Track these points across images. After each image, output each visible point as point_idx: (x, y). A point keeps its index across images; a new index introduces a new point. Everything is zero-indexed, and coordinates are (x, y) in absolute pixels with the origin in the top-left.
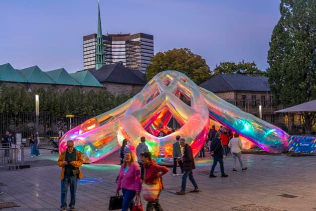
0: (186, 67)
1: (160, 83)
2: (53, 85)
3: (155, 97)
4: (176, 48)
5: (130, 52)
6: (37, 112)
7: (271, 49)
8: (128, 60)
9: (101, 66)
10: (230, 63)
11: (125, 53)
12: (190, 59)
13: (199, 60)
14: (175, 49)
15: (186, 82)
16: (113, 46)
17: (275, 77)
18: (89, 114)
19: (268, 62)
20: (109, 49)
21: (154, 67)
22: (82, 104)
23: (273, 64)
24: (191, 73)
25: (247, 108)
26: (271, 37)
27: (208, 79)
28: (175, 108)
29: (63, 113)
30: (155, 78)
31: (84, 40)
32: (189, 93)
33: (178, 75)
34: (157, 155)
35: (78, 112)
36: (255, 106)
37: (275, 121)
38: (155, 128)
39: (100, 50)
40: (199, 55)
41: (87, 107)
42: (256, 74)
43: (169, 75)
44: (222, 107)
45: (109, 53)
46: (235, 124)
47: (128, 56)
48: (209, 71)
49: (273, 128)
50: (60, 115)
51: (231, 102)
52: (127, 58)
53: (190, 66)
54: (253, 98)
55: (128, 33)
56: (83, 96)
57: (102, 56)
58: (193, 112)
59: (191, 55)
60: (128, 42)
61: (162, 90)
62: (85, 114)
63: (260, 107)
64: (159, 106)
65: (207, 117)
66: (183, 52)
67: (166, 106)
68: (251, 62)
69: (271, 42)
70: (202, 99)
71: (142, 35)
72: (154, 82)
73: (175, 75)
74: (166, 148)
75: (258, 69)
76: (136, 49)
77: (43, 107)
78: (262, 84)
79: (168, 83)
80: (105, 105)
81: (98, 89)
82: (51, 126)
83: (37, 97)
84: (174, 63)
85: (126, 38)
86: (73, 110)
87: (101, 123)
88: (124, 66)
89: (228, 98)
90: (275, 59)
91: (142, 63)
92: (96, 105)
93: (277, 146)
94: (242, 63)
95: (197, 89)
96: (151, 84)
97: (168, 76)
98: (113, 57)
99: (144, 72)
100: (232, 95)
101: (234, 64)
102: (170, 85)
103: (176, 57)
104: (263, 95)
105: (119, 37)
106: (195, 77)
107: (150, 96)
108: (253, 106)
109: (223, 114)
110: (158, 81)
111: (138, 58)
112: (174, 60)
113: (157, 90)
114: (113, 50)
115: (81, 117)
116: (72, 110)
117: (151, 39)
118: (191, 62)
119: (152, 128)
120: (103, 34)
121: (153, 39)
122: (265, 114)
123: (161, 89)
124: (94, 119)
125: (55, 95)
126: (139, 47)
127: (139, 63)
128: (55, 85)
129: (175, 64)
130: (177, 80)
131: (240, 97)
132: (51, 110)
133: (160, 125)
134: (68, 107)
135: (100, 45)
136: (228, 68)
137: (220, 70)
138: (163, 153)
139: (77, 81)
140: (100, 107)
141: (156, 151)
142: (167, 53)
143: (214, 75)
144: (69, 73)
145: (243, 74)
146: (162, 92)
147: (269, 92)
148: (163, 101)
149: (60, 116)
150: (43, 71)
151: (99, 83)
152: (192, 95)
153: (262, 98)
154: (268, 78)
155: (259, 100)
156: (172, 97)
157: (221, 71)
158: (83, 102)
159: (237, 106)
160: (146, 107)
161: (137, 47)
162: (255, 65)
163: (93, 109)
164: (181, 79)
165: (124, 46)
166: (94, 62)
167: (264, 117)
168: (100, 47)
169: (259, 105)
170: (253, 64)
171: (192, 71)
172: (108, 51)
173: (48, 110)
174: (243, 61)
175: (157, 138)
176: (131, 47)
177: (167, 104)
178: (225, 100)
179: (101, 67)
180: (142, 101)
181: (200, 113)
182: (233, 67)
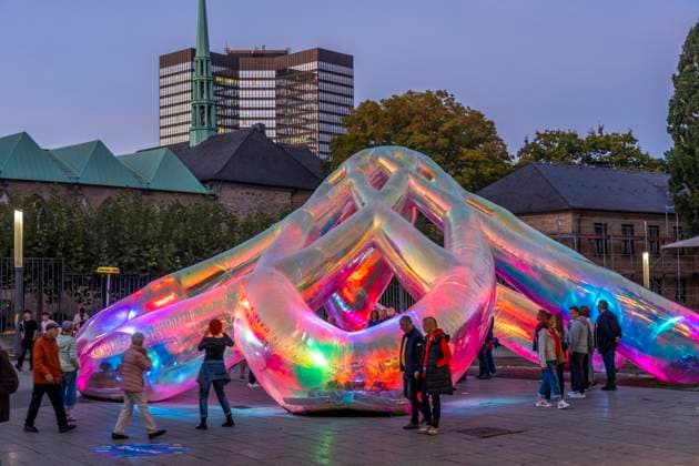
0: (442, 142)
1: (361, 182)
2: (69, 186)
3: (344, 218)
4: (414, 90)
5: (287, 101)
6: (19, 260)
7: (679, 93)
8: (282, 121)
9: (205, 136)
10: (564, 134)
11: (273, 103)
12: (452, 122)
13: (477, 123)
14: (410, 92)
15: (433, 180)
16: (241, 84)
17: (688, 172)
18: (165, 266)
19: (670, 131)
20: (230, 92)
21: (350, 141)
22: (144, 237)
23: (684, 136)
24: (453, 160)
25: (608, 257)
26: (677, 60)
27: (502, 176)
28: (398, 251)
29: (93, 262)
30: (347, 167)
31: (162, 66)
32: (441, 209)
33: (411, 159)
34: (342, 382)
35: (133, 259)
36: (631, 253)
37: (687, 296)
38: (345, 309)
39: (202, 92)
40: (477, 109)
41: (160, 247)
42: (637, 164)
43: (387, 160)
44: (534, 250)
45: (229, 102)
46: (570, 300)
47: (281, 111)
48: (505, 156)
49: (677, 314)
50: (81, 267)
51: (563, 241)
52: (279, 116)
53: (452, 140)
54: (624, 231)
55: (283, 48)
56: (148, 218)
57: (209, 108)
58: (449, 263)
59: (454, 109)
60: (282, 73)
61: (364, 199)
62: (153, 267)
63: (646, 256)
64: (355, 243)
65: (489, 276)
66: (432, 100)
67: (374, 245)
68: (623, 132)
69: (678, 74)
70: (475, 227)
71: (323, 55)
72: (343, 176)
73: (402, 158)
74: (370, 361)
75: (643, 152)
76: (304, 92)
77: (36, 244)
78: (653, 193)
79: (381, 179)
80: (211, 244)
81: (191, 198)
82: (58, 300)
83: (19, 216)
84: (408, 130)
85: (279, 63)
86: (121, 255)
87: (191, 288)
88: (269, 139)
89: (555, 229)
90: (689, 123)
91: (320, 132)
92: (186, 241)
93: (690, 364)
94: (597, 135)
95: (462, 199)
96: (336, 183)
97: (382, 161)
98: (242, 113)
99: (323, 157)
100: (566, 223)
101: (576, 136)
102: (387, 187)
103: (413, 115)
104: (653, 223)
105: (259, 58)
106: (465, 170)
107: (329, 215)
108: (626, 255)
109: (535, 269)
110: (354, 175)
111: (309, 117)
112: (408, 123)
113: (351, 199)
114: (242, 94)
115: (142, 275)
116: (116, 255)
117: (346, 66)
118: (455, 130)
119: (338, 308)
120: (211, 50)
121: (351, 66)
122: (660, 276)
123: (362, 196)
124: (172, 279)
125: (69, 214)
126: (312, 87)
127: (314, 131)
128: (75, 188)
129: (411, 133)
130: (406, 172)
131: (588, 226)
132: (59, 253)
133: (358, 298)
134: (107, 246)
135: (204, 78)
136: (558, 149)
137: (534, 152)
138: (360, 375)
139: (137, 177)
140: (195, 247)
141: (340, 371)
142: (387, 104)
143: (518, 167)
144: (116, 154)
145: (600, 164)
146: (363, 204)
147: (671, 216)
148: (366, 230)
149: (84, 271)
150: (43, 148)
151: (199, 183)
152: (448, 214)
153: (650, 232)
154: (669, 177)
155: (643, 238)
156: (391, 221)
157: (539, 155)
158: (149, 232)
159: (579, 252)
160: (317, 245)
161: (307, 87)
162: (632, 140)
163: (175, 255)
164: (419, 170)
165: (273, 84)
166: (187, 128)
167: (657, 284)
168: (202, 83)
169: (644, 250)
170: (629, 138)
171: (457, 153)
172: (229, 97)
173: (50, 253)
174: (600, 130)
175: (344, 333)
176: (290, 88)
177: (379, 241)
178: (547, 235)
179: (205, 139)
180: (309, 229)
181: (471, 267)
182: (572, 146)
